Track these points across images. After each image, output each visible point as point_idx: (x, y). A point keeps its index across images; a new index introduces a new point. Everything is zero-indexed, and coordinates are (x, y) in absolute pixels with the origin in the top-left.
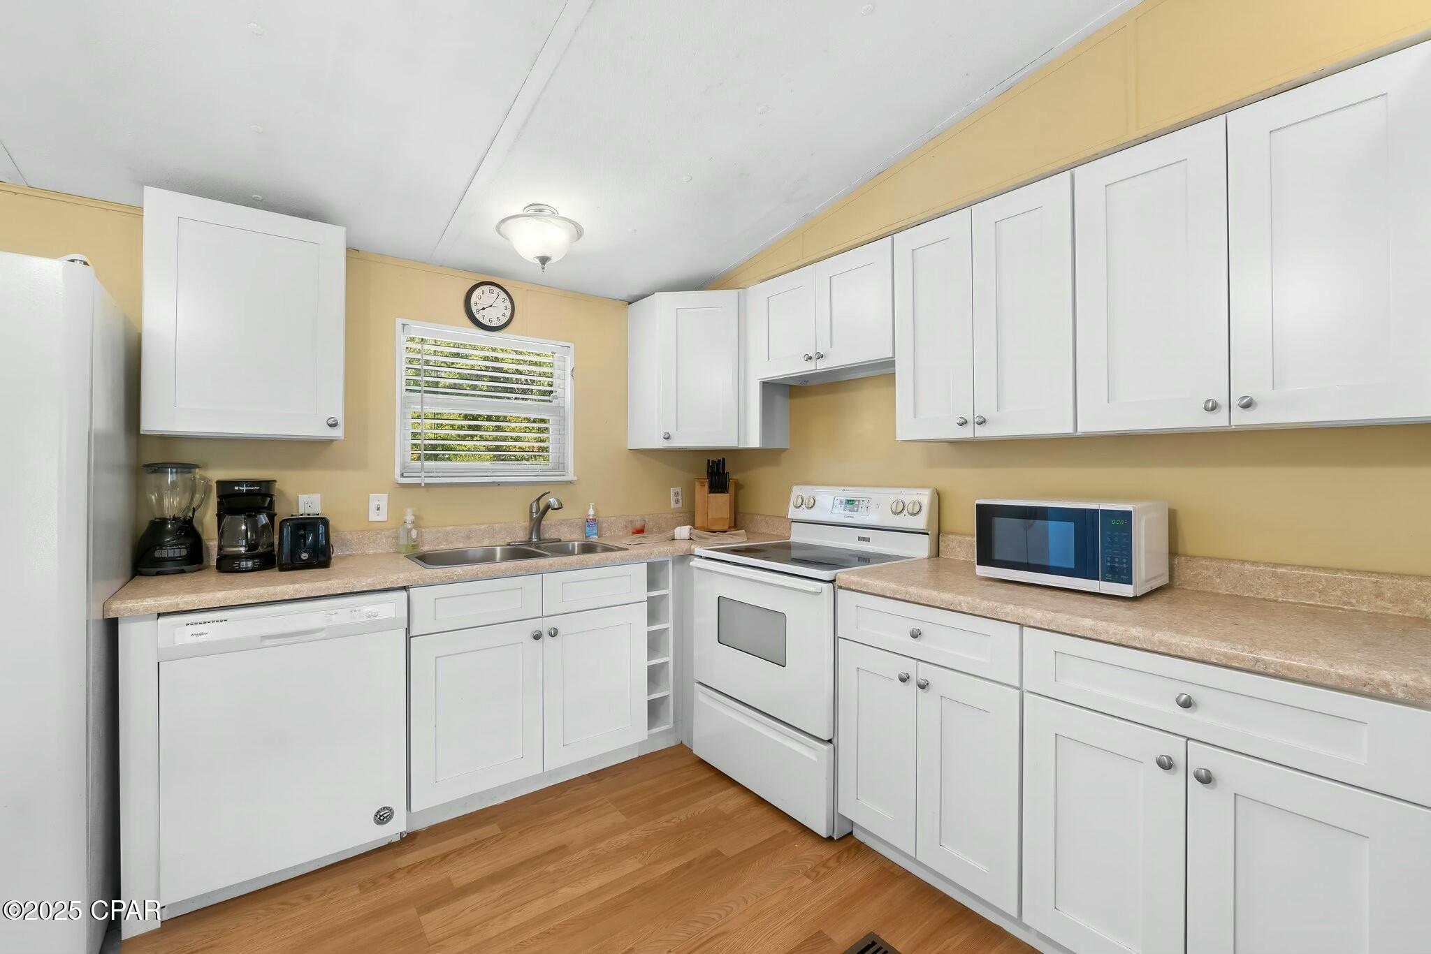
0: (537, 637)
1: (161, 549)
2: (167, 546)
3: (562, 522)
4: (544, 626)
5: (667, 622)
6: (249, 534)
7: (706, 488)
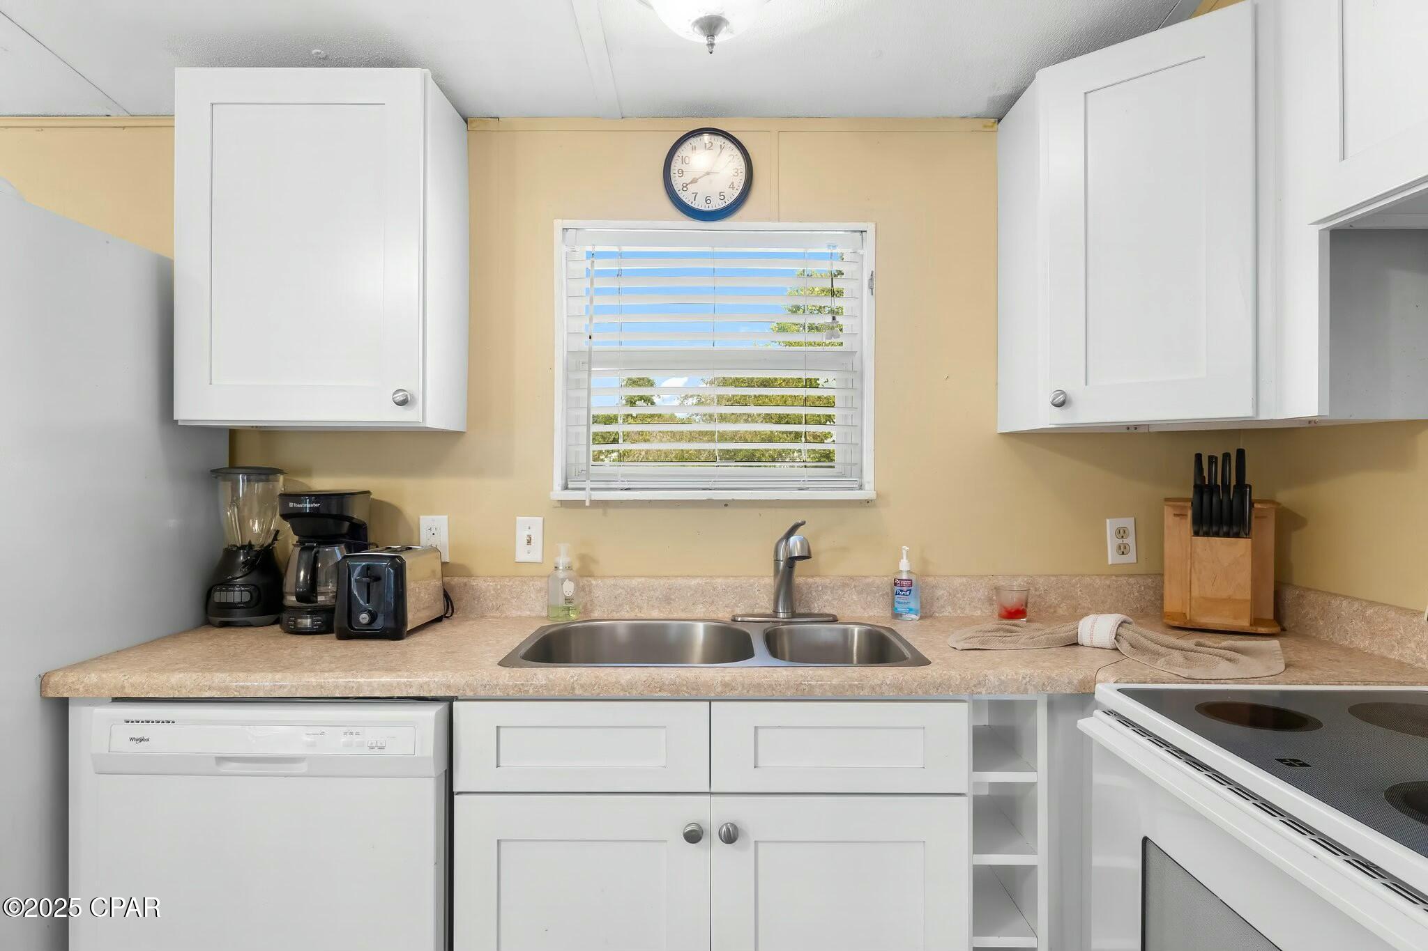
0: (693, 837)
1: (227, 591)
2: (234, 585)
3: (848, 582)
4: (715, 814)
5: (1034, 852)
6: (302, 574)
7: (1187, 524)
